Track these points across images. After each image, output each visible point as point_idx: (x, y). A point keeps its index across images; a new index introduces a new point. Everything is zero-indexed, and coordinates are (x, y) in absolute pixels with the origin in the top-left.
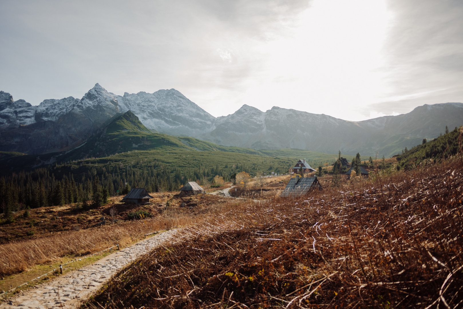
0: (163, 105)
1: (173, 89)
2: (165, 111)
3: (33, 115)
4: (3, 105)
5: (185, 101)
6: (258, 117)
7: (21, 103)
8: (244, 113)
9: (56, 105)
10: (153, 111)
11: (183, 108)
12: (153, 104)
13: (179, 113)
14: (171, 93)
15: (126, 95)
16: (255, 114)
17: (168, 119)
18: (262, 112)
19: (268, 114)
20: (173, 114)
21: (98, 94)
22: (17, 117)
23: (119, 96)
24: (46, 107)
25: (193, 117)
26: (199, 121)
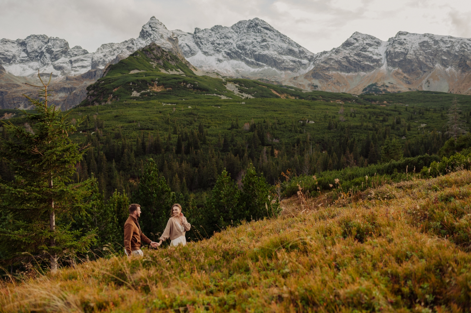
0: (243, 41)
1: (257, 19)
2: (246, 49)
3: (89, 64)
4: (58, 54)
5: (272, 34)
6: (376, 48)
7: (77, 50)
8: (353, 44)
9: (115, 50)
10: (230, 50)
11: (270, 43)
12: (231, 41)
13: (264, 50)
14: (253, 24)
15: (197, 31)
16: (370, 45)
17: (250, 60)
18: (381, 41)
19: (390, 44)
20: (256, 52)
21: (152, 30)
22: (72, 67)
23: (189, 33)
24: (104, 54)
25: (283, 55)
26: (291, 60)
